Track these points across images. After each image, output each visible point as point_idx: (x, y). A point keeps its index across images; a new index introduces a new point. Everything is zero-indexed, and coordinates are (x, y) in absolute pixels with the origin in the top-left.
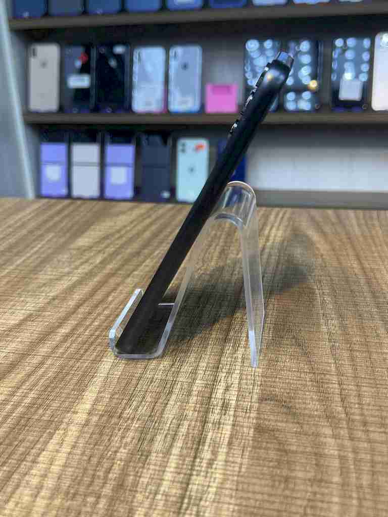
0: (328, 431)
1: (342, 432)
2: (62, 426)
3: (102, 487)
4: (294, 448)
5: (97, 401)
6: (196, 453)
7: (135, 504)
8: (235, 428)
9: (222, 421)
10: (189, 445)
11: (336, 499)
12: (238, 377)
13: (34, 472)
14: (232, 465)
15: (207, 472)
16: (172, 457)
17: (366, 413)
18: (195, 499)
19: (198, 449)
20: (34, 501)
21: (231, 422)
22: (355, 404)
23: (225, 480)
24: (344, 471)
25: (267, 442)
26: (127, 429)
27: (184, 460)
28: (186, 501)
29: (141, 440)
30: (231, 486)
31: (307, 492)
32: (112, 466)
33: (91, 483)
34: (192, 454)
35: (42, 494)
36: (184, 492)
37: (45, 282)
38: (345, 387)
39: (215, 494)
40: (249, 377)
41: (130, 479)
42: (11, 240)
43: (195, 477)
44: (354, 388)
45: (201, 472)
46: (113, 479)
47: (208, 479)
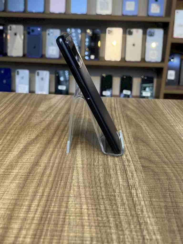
0: (165, 166)
1: (170, 166)
2: (75, 169)
3: (100, 184)
4: (157, 171)
5: (82, 161)
6: (126, 174)
7: (114, 188)
8: (135, 166)
9: (130, 165)
10: (122, 172)
11: (177, 183)
12: (128, 152)
13: (74, 182)
14: (140, 176)
15: (133, 179)
16: (118, 175)
17: (175, 161)
18: (133, 186)
19: (126, 173)
20: (79, 190)
21: (133, 165)
22: (171, 158)
23: (139, 181)
24: (175, 176)
26: (99, 168)
27: (123, 176)
28: (130, 186)
29: (105, 171)
30: (142, 182)
31: (167, 182)
32: (100, 179)
33: (96, 184)
35: (81, 187)
36: (128, 184)
37: (36, 123)
38: (165, 154)
39: (139, 184)
40: (132, 152)
41: (108, 182)
42: (10, 108)
43: (129, 180)
44: (168, 154)
45: (130, 179)
46: (103, 182)
47: (134, 181)
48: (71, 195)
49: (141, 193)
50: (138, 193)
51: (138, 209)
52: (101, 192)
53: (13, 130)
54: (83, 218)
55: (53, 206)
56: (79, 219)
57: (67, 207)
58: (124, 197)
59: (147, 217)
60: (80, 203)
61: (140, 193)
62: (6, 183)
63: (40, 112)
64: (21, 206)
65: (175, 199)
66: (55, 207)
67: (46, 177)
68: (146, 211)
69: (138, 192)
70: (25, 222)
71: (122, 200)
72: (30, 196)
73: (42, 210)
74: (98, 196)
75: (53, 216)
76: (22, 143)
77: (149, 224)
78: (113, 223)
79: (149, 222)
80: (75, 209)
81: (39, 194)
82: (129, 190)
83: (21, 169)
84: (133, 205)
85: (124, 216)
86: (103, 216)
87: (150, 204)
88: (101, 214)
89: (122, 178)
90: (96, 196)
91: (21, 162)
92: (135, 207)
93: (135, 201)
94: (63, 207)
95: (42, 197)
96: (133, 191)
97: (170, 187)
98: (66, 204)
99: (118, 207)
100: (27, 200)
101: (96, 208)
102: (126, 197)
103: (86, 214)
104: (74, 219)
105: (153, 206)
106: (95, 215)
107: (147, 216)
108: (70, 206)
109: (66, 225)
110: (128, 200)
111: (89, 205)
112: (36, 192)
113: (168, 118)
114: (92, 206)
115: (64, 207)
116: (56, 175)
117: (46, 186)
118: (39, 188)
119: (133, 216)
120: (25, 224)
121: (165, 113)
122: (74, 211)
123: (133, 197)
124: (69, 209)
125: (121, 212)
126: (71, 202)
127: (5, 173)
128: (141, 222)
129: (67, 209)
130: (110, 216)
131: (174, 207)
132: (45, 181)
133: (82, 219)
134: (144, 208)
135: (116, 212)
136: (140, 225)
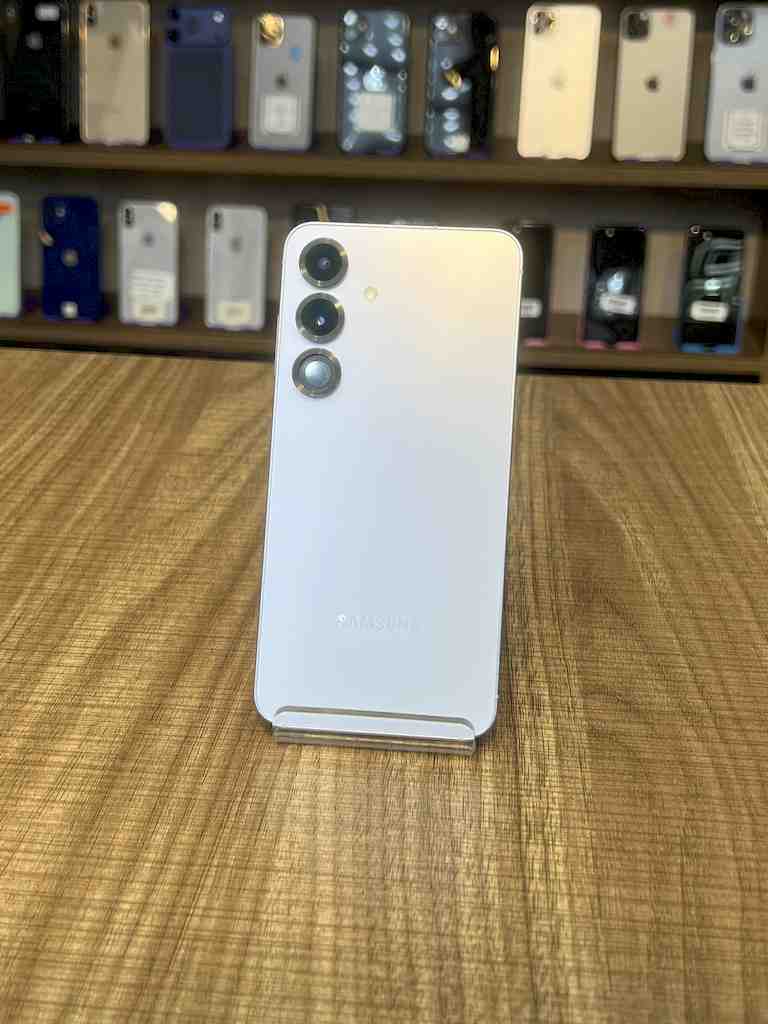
0: (690, 732)
1: (709, 733)
3: (402, 816)
4: (650, 756)
6: (516, 768)
7: (456, 835)
8: (560, 733)
9: (539, 725)
11: (721, 817)
12: (542, 662)
13: (296, 802)
14: (572, 781)
15: (540, 791)
16: (484, 774)
17: (736, 706)
18: (536, 825)
19: (517, 762)
20: (315, 839)
21: (552, 726)
22: (719, 695)
23: (567, 801)
24: (722, 781)
25: (611, 750)
27: (503, 777)
28: (524, 827)
30: (578, 807)
31: (681, 810)
32: (405, 789)
33: (385, 812)
34: (512, 769)
35: (322, 829)
36: (516, 818)
37: (170, 515)
38: (699, 672)
39: (561, 818)
40: (558, 662)
41: (437, 806)
42: (67, 437)
43: (525, 798)
44: (713, 673)
45: (531, 790)
46: (413, 805)
47: (544, 800)
48: (279, 864)
49: (565, 862)
50: (551, 857)
51: (539, 933)
52: (402, 854)
53: (70, 550)
54: (315, 965)
55: (200, 912)
56: (299, 972)
57: (254, 917)
58: (489, 878)
59: (570, 971)
60: (308, 902)
61: (561, 858)
62: (28, 803)
63: (192, 455)
64: (77, 908)
65: (703, 890)
66: (209, 917)
67: (188, 779)
68: (570, 941)
69: (554, 853)
70: (87, 976)
71: (481, 892)
72: (114, 863)
73: (157, 927)
74: (386, 868)
75: (198, 957)
76: (103, 614)
77: (571, 1000)
78: (427, 994)
79: (573, 991)
80: (284, 926)
81: (152, 856)
82: (516, 846)
83: (92, 738)
84: (522, 914)
85: (479, 961)
86: (393, 959)
87: (593, 909)
88: (388, 950)
89: (497, 787)
90: (378, 867)
91: (93, 707)
92: (528, 924)
93: (534, 898)
94: (238, 914)
95: (162, 868)
96: (532, 848)
97: (689, 832)
98: (253, 902)
99: (458, 921)
100: (101, 879)
101: (370, 922)
102: (498, 876)
103: (329, 951)
104: (276, 969)
105: (603, 922)
106: (364, 957)
107: (570, 964)
108: (269, 910)
109: (242, 994)
110: (504, 891)
111: (343, 910)
112: (138, 847)
113: (748, 488)
114: (353, 916)
115: (246, 915)
116: (227, 767)
117: (180, 821)
118: (154, 825)
119: (514, 964)
120: (87, 986)
121: (739, 463)
122: (283, 934)
123: (527, 875)
124: (264, 924)
125: (469, 943)
126: (275, 896)
127: (27, 757)
128: (542, 990)
129: (256, 926)
130: (422, 962)
131: (688, 930)
132: (183, 796)
133: (308, 972)
134: (566, 931)
135: (447, 942)
136: (536, 1002)
